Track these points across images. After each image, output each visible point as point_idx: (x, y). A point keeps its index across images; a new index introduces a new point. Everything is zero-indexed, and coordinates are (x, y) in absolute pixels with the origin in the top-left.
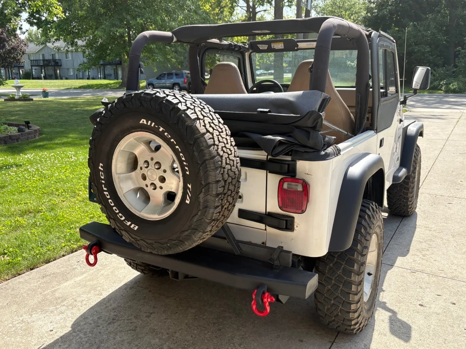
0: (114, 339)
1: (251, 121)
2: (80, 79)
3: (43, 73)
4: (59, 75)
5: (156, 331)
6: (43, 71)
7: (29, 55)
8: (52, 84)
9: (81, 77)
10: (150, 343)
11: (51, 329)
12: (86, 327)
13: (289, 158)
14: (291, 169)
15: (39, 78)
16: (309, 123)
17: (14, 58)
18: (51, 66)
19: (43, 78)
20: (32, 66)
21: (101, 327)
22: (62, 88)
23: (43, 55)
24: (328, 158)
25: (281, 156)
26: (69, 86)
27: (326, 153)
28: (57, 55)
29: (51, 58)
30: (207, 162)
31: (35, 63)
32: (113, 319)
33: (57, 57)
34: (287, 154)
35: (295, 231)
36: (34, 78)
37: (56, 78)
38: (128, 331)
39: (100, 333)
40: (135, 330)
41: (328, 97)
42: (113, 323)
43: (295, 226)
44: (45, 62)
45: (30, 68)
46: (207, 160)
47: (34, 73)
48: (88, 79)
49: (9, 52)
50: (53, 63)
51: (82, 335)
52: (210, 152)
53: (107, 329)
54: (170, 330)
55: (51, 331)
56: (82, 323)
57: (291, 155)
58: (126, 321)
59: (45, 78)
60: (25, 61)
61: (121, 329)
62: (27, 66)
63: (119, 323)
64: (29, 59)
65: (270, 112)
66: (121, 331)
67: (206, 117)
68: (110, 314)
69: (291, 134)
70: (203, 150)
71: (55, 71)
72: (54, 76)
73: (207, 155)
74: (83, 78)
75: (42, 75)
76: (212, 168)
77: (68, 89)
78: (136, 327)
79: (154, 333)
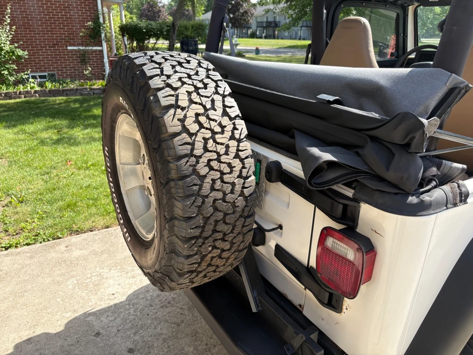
0: (155, 328)
1: (307, 114)
2: (293, 39)
3: (265, 33)
4: (276, 36)
5: (197, 335)
6: (265, 31)
7: (256, 18)
8: (269, 43)
9: (294, 37)
10: (183, 349)
11: (114, 292)
12: (142, 302)
13: (349, 193)
14: (349, 213)
15: (261, 38)
16: (397, 136)
17: (245, 20)
18: (272, 27)
19: (263, 37)
20: (257, 27)
21: (153, 308)
22: (275, 47)
23: (267, 17)
24: (424, 213)
25: (340, 185)
26: (281, 45)
27: (422, 201)
28: (278, 17)
29: (272, 20)
30: (172, 184)
31: (260, 25)
32: (169, 303)
33: (278, 19)
34: (348, 185)
35: (343, 313)
36: (257, 38)
37: (274, 38)
38: (172, 324)
39: (148, 315)
40: (178, 325)
41: (462, 86)
42: (167, 307)
43: (344, 307)
44: (268, 24)
45: (256, 28)
46: (173, 180)
47: (258, 33)
48: (300, 39)
49: (243, 15)
50: (273, 25)
51: (132, 311)
52: (178, 169)
53: (156, 313)
54: (212, 341)
55: (113, 294)
56: (141, 296)
57: (354, 188)
58: (178, 310)
59: (266, 38)
60: (253, 22)
61: (168, 318)
62: (254, 27)
63: (170, 310)
64: (256, 20)
65: (336, 102)
66: (167, 321)
67: (196, 103)
68: (170, 295)
69: (360, 151)
70: (169, 162)
71: (274, 31)
72: (272, 37)
73: (173, 172)
74: (295, 39)
75: (263, 35)
76: (180, 195)
77: (280, 48)
78: (182, 322)
79: (195, 337)
